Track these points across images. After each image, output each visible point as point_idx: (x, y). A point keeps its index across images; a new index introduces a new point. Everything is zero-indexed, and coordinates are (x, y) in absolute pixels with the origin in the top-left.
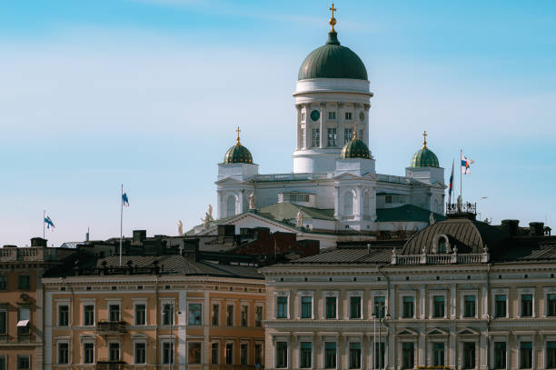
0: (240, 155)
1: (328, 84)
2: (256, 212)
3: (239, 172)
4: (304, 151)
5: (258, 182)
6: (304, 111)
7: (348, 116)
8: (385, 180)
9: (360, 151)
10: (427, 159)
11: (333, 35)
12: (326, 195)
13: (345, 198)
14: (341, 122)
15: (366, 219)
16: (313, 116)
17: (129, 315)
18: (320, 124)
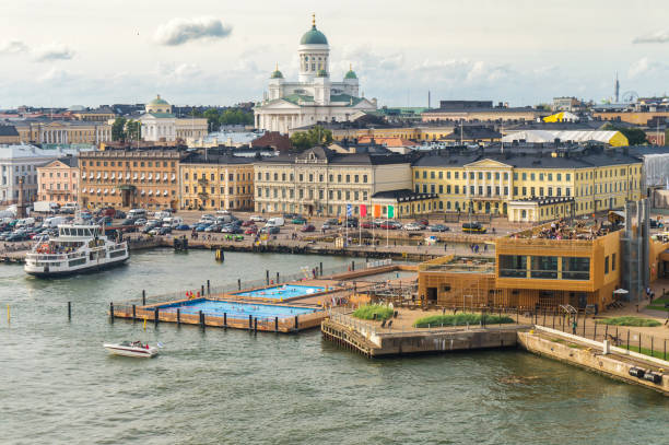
0: (278, 75)
1: (312, 46)
3: (276, 82)
4: (302, 72)
5: (284, 85)
6: (303, 57)
7: (320, 59)
8: (334, 84)
9: (324, 74)
10: (351, 75)
11: (314, 26)
12: (311, 91)
13: (318, 92)
14: (317, 62)
15: (326, 100)
16: (306, 59)
17: (208, 177)
18: (309, 62)
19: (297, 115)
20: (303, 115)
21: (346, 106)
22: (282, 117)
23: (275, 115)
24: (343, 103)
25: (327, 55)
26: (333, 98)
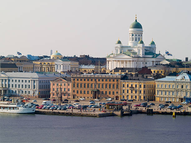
0: (119, 42)
1: (136, 29)
2: (123, 53)
3: (119, 45)
4: (131, 41)
5: (122, 47)
6: (131, 34)
7: (139, 35)
8: (146, 47)
9: (142, 42)
10: (153, 43)
11: (136, 20)
12: (136, 50)
13: (139, 51)
14: (138, 37)
15: (143, 54)
16: (133, 35)
17: (134, 86)
18: (134, 37)
19: (130, 61)
20: (133, 61)
21: (152, 57)
22: (122, 62)
23: (119, 61)
24: (151, 56)
25: (142, 33)
26: (146, 54)
